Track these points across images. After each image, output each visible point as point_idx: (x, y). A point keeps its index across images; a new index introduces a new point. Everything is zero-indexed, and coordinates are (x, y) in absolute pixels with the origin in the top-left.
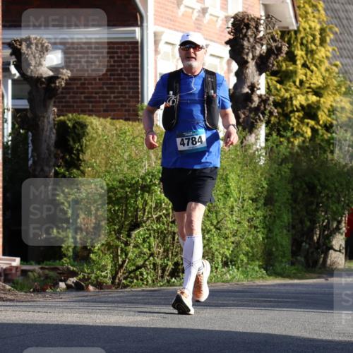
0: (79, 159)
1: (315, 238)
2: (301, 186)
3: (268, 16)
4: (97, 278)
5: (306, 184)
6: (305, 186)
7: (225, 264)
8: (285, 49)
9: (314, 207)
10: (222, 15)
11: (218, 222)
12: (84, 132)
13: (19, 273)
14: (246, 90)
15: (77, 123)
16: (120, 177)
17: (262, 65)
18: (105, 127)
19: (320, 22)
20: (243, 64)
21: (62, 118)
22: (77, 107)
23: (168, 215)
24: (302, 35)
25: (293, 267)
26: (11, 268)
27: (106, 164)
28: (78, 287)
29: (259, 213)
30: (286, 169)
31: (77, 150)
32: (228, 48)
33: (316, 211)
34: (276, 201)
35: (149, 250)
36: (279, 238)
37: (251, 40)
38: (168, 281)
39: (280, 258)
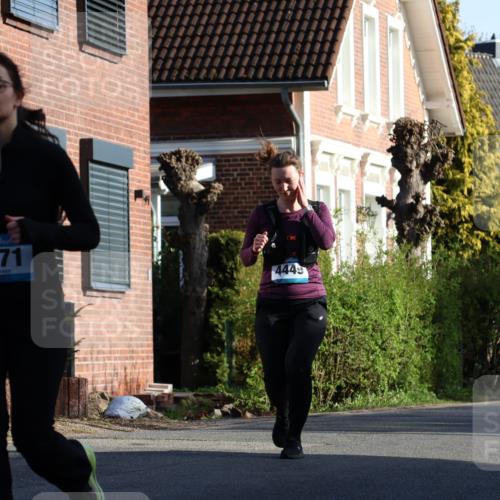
0: (233, 278)
1: (489, 358)
2: (472, 301)
3: (432, 122)
4: (254, 404)
5: (477, 299)
6: (475, 301)
7: (392, 387)
8: (451, 155)
9: (486, 324)
10: (383, 121)
11: (383, 342)
13: (171, 401)
14: (411, 200)
15: (232, 240)
17: (427, 174)
19: (488, 127)
20: (406, 173)
21: (214, 235)
22: (231, 223)
23: (330, 335)
24: (469, 141)
25: (465, 390)
26: (163, 396)
28: (235, 414)
29: (427, 332)
30: (455, 283)
31: (231, 268)
32: (390, 156)
33: (489, 328)
34: (446, 318)
36: (449, 358)
37: (415, 147)
38: (331, 407)
39: (451, 380)
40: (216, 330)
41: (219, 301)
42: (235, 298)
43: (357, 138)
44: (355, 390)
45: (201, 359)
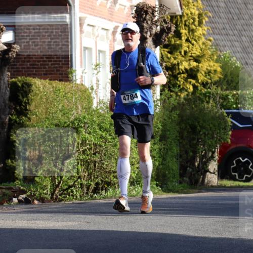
0: (26, 109)
1: (196, 164)
2: (186, 127)
3: (161, 5)
4: (40, 195)
5: (189, 125)
6: (188, 127)
7: (132, 184)
8: (173, 29)
9: (195, 142)
10: (128, 4)
12: (30, 90)
15: (25, 83)
16: (56, 122)
17: (157, 41)
18: (45, 86)
19: (198, 10)
20: (143, 40)
21: (14, 80)
22: (25, 71)
23: (91, 148)
24: (186, 18)
25: (181, 185)
27: (46, 112)
28: (27, 201)
29: (156, 147)
30: (175, 114)
31: (25, 102)
33: (197, 144)
34: (168, 138)
35: (78, 174)
36: (170, 164)
37: (149, 22)
38: (92, 197)
39: (171, 179)
40: (14, 144)
41: (17, 125)
42: (27, 123)
43: (111, 16)
44: (108, 185)
45: (5, 164)
